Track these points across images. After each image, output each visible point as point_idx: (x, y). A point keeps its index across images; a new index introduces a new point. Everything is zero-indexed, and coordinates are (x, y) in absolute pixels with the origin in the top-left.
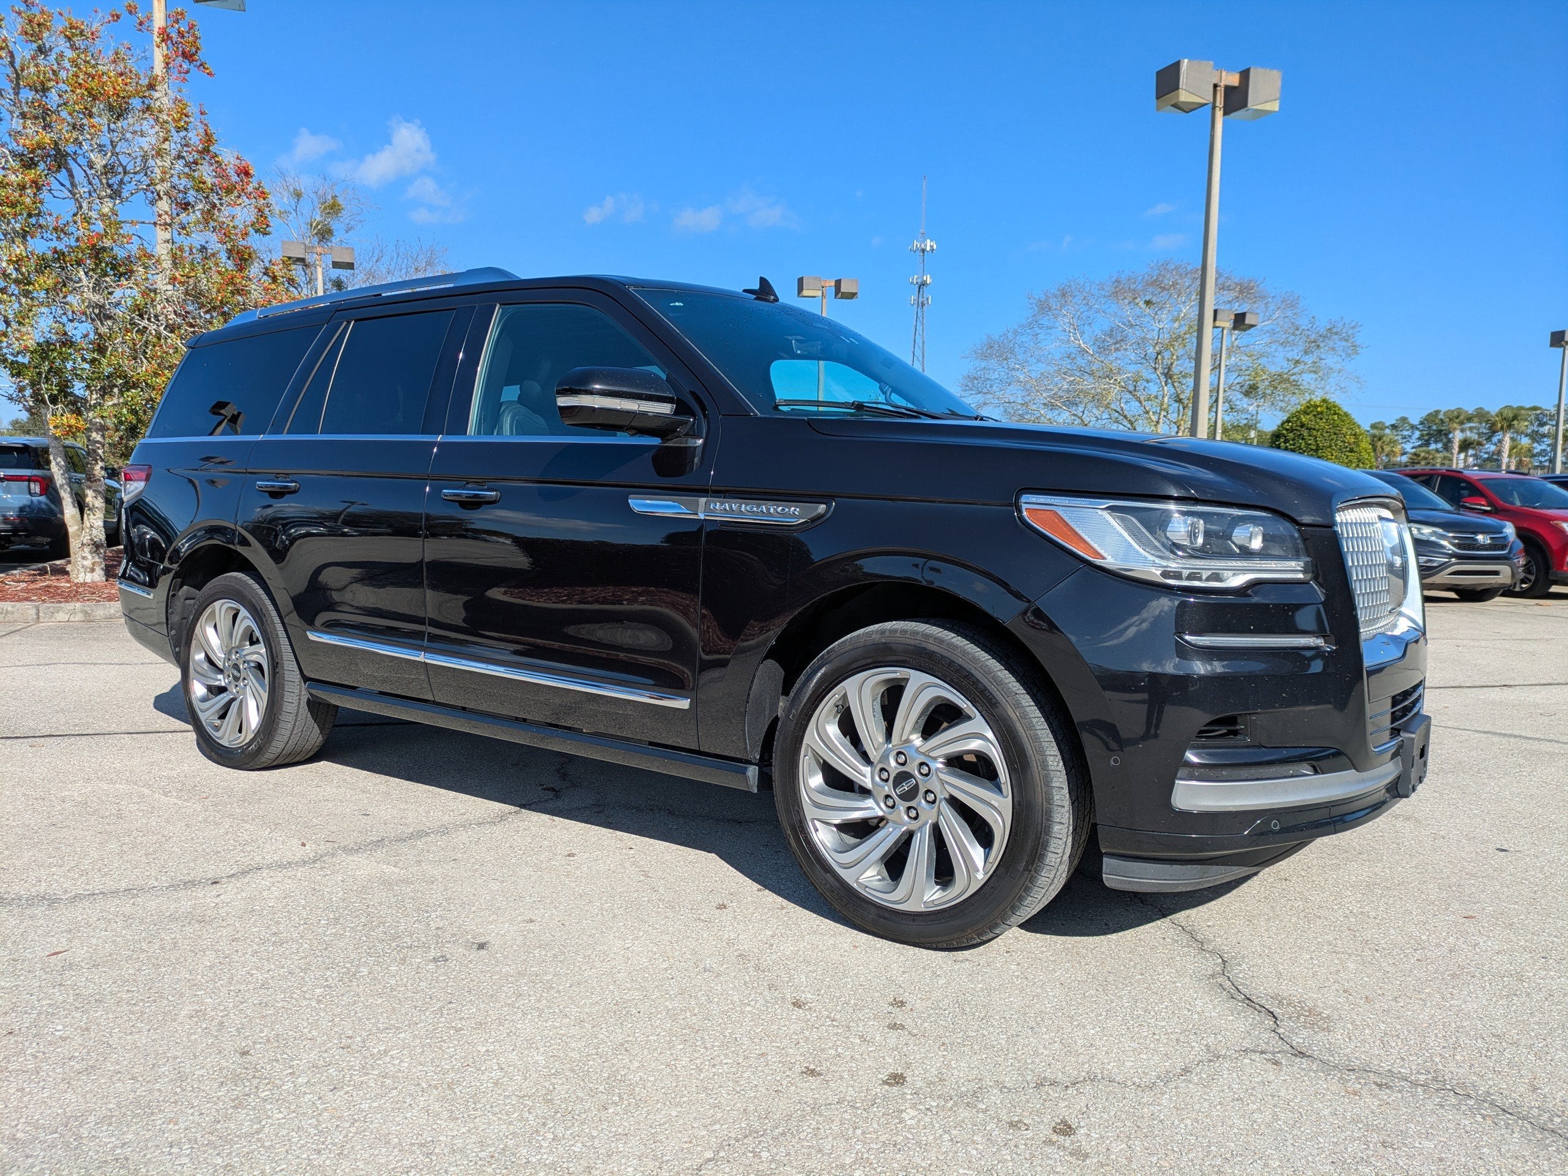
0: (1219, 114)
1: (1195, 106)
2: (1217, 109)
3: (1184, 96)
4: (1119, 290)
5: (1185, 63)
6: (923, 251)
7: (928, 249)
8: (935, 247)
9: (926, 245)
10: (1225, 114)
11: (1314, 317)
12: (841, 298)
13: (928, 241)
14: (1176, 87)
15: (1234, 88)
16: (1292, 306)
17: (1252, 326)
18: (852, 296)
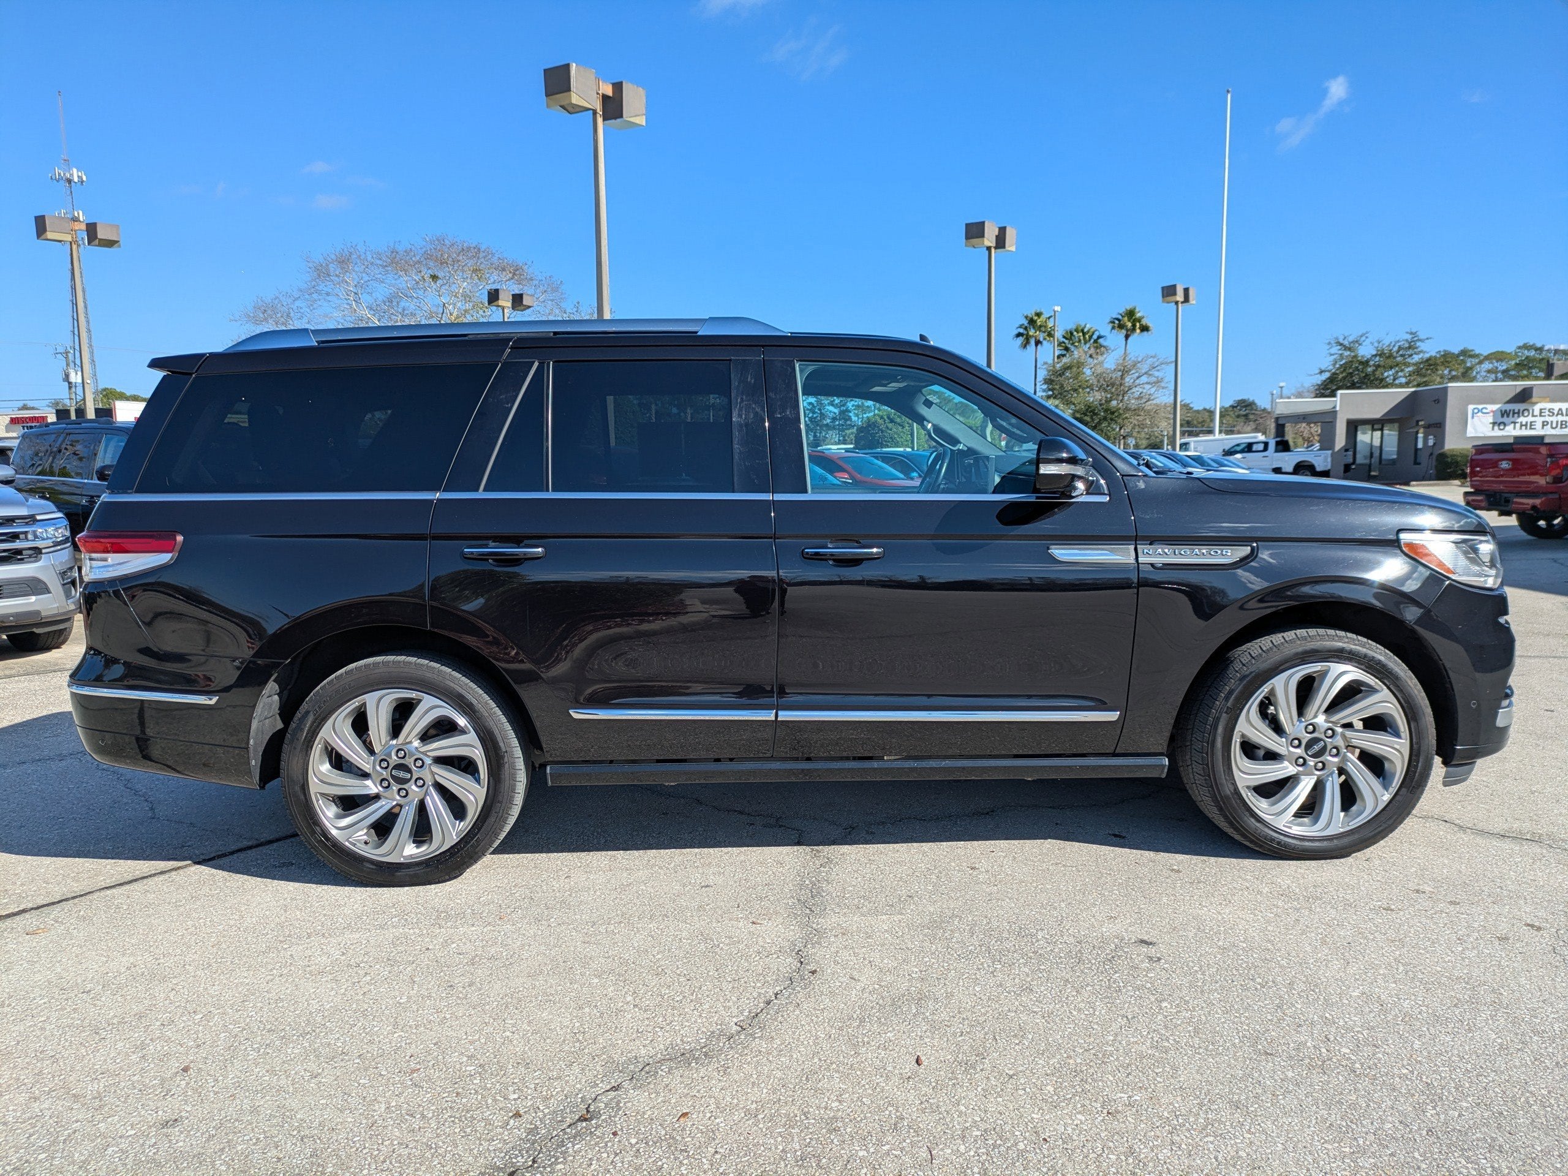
0: (600, 120)
1: (578, 110)
2: (598, 115)
3: (575, 99)
4: (396, 261)
5: (573, 67)
6: (69, 181)
7: (76, 179)
8: (84, 178)
9: (72, 175)
10: (604, 120)
11: (578, 303)
12: (99, 245)
13: (75, 170)
14: (568, 89)
15: (608, 97)
16: (555, 290)
17: (529, 307)
18: (110, 243)
